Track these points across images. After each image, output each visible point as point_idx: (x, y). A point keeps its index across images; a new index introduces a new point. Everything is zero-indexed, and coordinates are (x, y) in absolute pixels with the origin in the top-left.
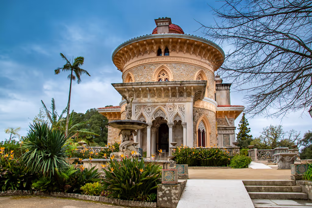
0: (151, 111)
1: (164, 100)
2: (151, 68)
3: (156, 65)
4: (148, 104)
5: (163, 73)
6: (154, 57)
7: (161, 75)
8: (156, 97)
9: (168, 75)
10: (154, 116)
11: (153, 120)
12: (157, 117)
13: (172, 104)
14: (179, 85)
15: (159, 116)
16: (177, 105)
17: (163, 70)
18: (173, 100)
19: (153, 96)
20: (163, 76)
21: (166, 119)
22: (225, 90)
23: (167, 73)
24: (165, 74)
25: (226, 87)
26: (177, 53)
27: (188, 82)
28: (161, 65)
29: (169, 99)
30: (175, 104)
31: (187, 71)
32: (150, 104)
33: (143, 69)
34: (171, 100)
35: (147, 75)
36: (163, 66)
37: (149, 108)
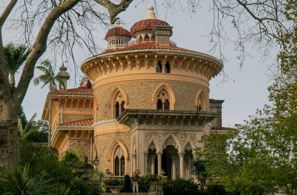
0: (162, 139)
1: (175, 128)
2: (150, 85)
3: (156, 83)
4: (159, 132)
5: (163, 93)
6: (154, 73)
7: (161, 95)
8: (168, 124)
9: (168, 95)
10: (164, 144)
11: (164, 148)
12: (167, 145)
13: (184, 132)
14: (194, 115)
15: (170, 144)
16: (189, 134)
17: (164, 89)
18: (185, 129)
19: (164, 123)
20: (163, 96)
21: (177, 148)
22: (217, 108)
23: (167, 93)
24: (165, 94)
25: (217, 104)
26: (179, 70)
27: (204, 113)
28: (162, 84)
29: (180, 128)
30: (186, 132)
31: (188, 92)
32: (161, 132)
33: (140, 86)
34: (183, 128)
35: (144, 94)
36: (164, 86)
37: (160, 136)
